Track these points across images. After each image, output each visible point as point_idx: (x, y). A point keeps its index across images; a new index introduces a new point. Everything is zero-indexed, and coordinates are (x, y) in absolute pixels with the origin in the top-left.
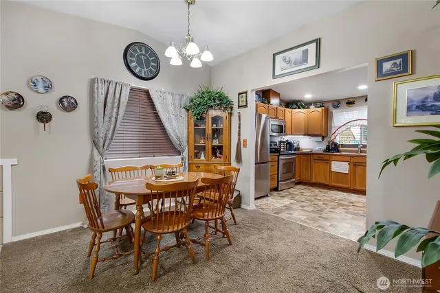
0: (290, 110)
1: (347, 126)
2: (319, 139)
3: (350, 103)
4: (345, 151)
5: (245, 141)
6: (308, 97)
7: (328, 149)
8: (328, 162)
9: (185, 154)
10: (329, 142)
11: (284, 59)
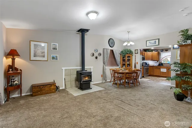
0: (146, 52)
1: (166, 58)
2: (156, 62)
3: (167, 50)
4: (165, 65)
5: (137, 63)
6: (152, 48)
7: (159, 65)
8: (160, 69)
9: (120, 66)
10: (160, 62)
11: (150, 42)
